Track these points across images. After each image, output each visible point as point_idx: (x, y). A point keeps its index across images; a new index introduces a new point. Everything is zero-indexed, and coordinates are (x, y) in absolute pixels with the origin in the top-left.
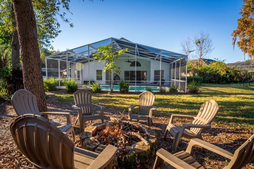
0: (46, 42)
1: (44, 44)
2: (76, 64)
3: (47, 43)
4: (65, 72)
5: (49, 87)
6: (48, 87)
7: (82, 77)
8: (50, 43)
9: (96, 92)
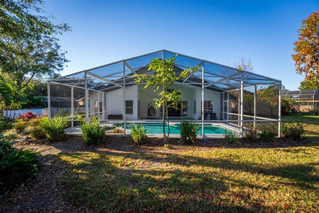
0: (57, 66)
1: (55, 68)
2: (97, 92)
3: (59, 66)
4: (80, 101)
5: (52, 136)
6: (49, 134)
7: (106, 110)
8: (63, 67)
9: (140, 144)
